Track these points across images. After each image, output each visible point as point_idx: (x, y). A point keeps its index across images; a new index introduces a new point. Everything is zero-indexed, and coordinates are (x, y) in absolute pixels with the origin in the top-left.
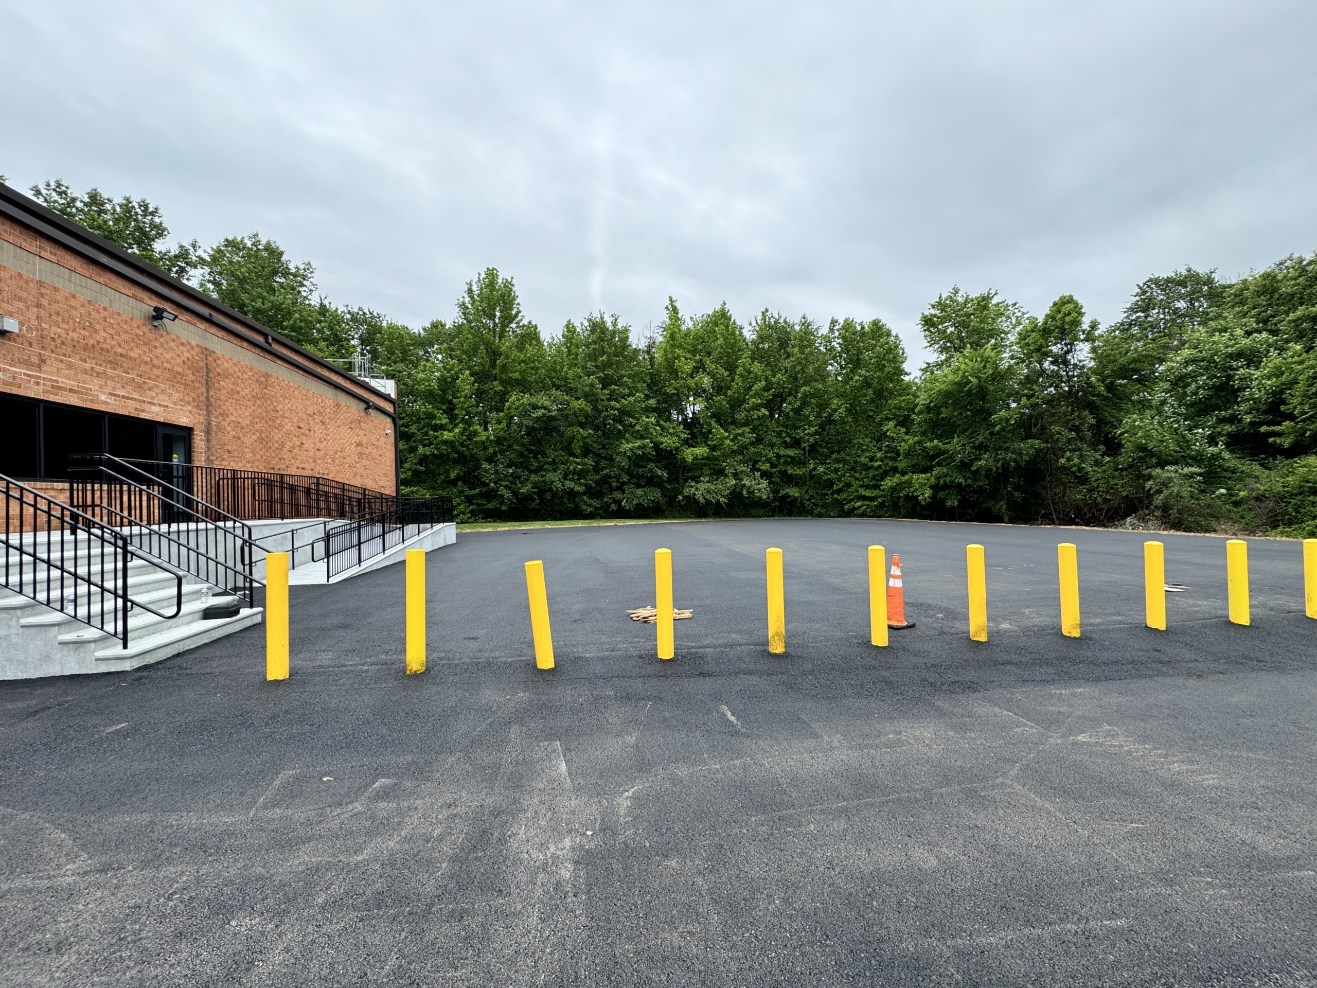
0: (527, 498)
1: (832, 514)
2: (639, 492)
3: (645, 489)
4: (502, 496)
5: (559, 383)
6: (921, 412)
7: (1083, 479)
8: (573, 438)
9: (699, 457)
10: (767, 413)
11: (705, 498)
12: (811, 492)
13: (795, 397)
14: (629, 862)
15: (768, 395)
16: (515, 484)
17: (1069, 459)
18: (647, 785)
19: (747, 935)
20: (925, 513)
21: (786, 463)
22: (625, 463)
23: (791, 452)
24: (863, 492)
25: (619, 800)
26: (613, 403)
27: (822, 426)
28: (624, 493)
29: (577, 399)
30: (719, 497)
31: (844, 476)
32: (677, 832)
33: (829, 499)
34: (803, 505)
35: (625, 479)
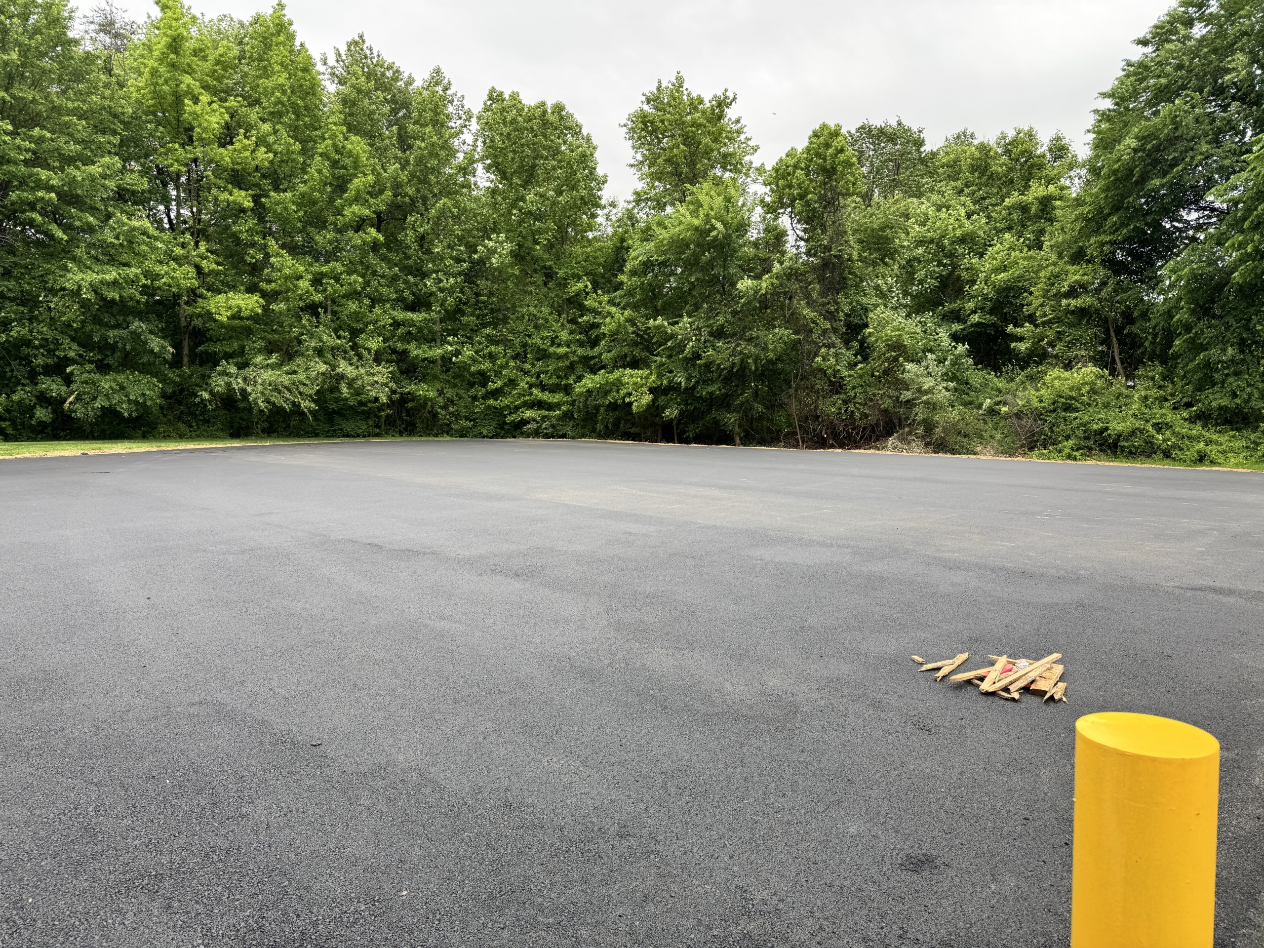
1: (485, 433)
2: (106, 383)
3: (121, 378)
6: (634, 272)
7: (837, 387)
9: (246, 313)
12: (450, 393)
17: (824, 358)
20: (637, 430)
21: (408, 337)
24: (537, 395)
31: (506, 366)
33: (479, 407)
34: (435, 415)
35: (72, 354)
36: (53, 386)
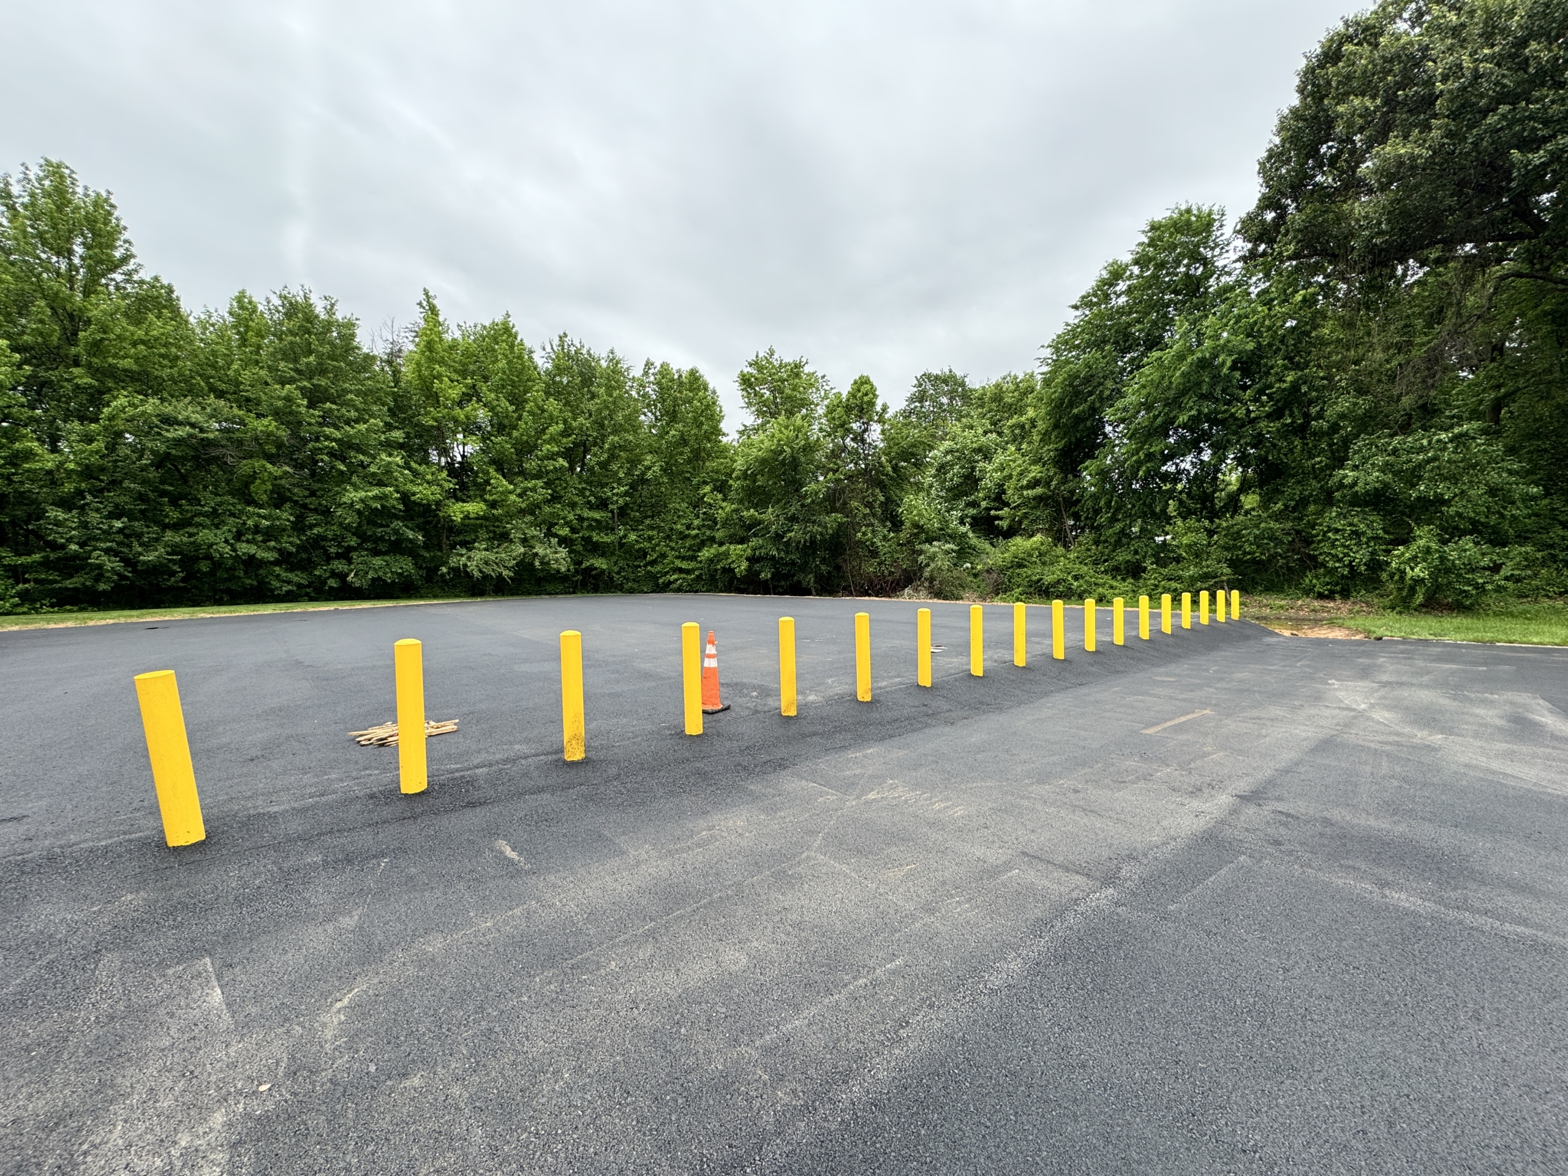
0: (157, 570)
1: (645, 590)
2: (378, 561)
3: (387, 558)
4: (100, 567)
5: (223, 387)
6: (738, 478)
7: (874, 553)
8: (254, 476)
9: (472, 516)
10: (566, 464)
11: (480, 571)
12: (621, 563)
13: (601, 448)
14: (339, 1107)
15: (568, 442)
16: (130, 546)
17: (864, 534)
18: (376, 981)
19: (524, 1136)
20: (742, 586)
21: (590, 528)
22: (351, 519)
23: (597, 515)
24: (679, 564)
25: (325, 1018)
26: (328, 430)
27: (633, 486)
28: (350, 562)
29: (259, 416)
30: (502, 570)
31: (658, 545)
32: (424, 1034)
33: (641, 572)
34: (611, 579)
35: (352, 543)
36: (340, 566)
